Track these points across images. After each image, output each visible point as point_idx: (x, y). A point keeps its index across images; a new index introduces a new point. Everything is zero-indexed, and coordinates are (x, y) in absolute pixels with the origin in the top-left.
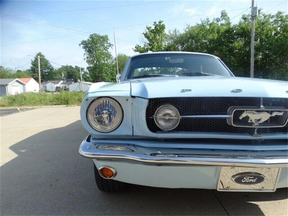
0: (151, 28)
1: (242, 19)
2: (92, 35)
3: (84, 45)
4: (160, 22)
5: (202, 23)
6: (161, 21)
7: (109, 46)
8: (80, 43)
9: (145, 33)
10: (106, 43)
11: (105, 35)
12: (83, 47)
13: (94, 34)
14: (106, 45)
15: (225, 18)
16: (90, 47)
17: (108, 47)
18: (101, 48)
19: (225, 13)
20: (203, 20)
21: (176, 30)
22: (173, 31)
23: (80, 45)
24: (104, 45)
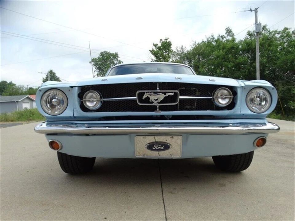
0: (157, 45)
1: (248, 36)
2: (103, 53)
3: (94, 62)
4: (166, 40)
5: (208, 40)
6: (167, 38)
9: (151, 50)
10: (116, 61)
11: (116, 53)
12: (94, 64)
13: (104, 52)
14: (115, 62)
15: (231, 34)
16: (100, 64)
18: (111, 65)
19: (230, 30)
20: (208, 37)
21: (182, 47)
22: (180, 48)
23: (90, 62)
24: (114, 62)
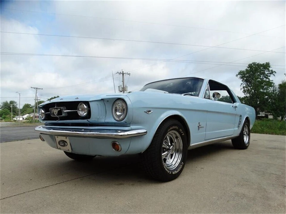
2: (251, 64)
3: (241, 75)
7: (271, 74)
8: (238, 74)
10: (267, 71)
11: (266, 63)
12: (241, 77)
13: (253, 63)
14: (266, 73)
16: (247, 76)
17: (269, 75)
18: (261, 76)
23: (237, 76)
24: (265, 73)
